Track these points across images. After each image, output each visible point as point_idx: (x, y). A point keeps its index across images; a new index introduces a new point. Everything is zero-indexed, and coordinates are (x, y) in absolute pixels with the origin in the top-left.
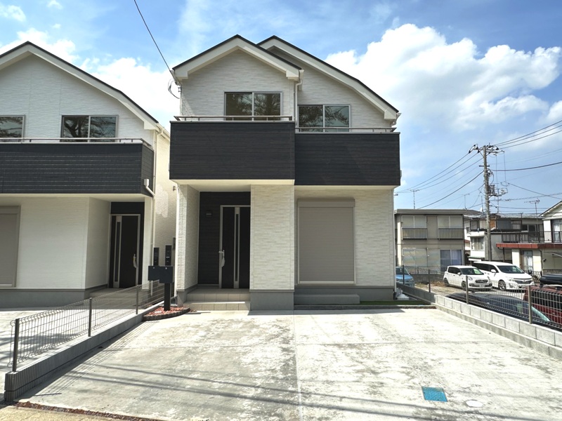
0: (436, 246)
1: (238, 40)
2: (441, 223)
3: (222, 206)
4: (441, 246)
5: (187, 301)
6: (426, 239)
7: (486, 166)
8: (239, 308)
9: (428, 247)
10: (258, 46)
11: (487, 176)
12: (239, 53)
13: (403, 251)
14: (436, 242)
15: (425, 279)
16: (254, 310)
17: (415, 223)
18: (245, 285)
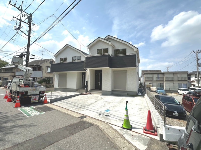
0: (177, 82)
1: (99, 38)
2: (179, 75)
3: (99, 73)
4: (178, 82)
5: (91, 92)
6: (173, 80)
7: (197, 57)
8: (99, 94)
9: (174, 82)
10: (104, 39)
11: (198, 60)
12: (100, 41)
13: (165, 83)
14: (177, 81)
15: (172, 92)
16: (103, 95)
17: (169, 76)
18: (101, 89)
